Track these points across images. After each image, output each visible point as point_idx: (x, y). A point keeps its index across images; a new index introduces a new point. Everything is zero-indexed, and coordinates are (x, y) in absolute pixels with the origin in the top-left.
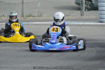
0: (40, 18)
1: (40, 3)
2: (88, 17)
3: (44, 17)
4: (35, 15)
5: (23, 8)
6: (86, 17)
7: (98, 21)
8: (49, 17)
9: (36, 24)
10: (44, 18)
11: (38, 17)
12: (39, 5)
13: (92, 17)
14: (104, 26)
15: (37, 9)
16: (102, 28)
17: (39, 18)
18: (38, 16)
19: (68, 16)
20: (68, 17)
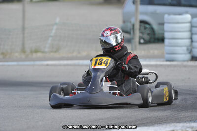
1: (55, 27)
4: (47, 50)
5: (23, 38)
7: (165, 60)
9: (48, 65)
10: (64, 55)
12: (54, 31)
15: (50, 39)
17: (53, 55)
18: (52, 52)
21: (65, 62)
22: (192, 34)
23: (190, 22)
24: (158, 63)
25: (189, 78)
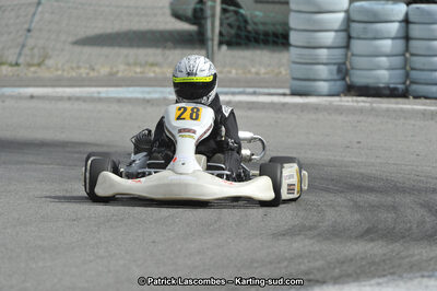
0: (43, 73)
2: (240, 72)
3: (57, 70)
6: (230, 72)
7: (288, 91)
8: (79, 67)
9: (32, 97)
10: (60, 72)
11: (32, 69)
13: (257, 74)
14: (316, 108)
16: (314, 117)
17: (35, 72)
19: (152, 65)
20: (157, 69)
21: (69, 91)
22: (350, 37)
23: (347, 12)
24: (276, 99)
25: (359, 142)
